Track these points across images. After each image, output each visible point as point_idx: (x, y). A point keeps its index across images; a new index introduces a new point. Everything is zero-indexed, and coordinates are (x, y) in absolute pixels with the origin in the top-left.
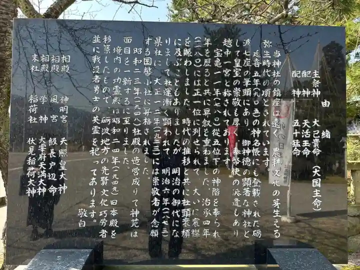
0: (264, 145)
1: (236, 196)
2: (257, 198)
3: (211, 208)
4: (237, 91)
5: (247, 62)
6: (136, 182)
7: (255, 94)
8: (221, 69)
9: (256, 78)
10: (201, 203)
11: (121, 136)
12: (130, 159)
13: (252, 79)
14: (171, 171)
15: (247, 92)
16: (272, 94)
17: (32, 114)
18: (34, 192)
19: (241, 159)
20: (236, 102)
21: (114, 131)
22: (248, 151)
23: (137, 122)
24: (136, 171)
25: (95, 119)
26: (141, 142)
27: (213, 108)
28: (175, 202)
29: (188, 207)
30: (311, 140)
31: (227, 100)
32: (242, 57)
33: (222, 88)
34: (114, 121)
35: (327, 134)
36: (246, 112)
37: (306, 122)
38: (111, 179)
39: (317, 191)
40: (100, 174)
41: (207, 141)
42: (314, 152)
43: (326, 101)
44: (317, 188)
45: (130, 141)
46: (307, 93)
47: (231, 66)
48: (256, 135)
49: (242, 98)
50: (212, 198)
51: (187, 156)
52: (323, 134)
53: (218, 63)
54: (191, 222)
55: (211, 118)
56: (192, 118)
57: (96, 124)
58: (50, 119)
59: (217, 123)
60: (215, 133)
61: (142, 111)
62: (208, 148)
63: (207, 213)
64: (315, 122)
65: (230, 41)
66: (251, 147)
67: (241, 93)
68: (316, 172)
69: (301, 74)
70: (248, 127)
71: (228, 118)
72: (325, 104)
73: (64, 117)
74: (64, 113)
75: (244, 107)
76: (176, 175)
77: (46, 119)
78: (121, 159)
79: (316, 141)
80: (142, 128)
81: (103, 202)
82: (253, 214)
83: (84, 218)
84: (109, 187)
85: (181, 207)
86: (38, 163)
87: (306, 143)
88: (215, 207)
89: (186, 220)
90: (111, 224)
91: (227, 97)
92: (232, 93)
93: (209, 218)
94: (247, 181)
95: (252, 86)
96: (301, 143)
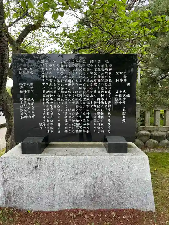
0: (105, 100)
1: (95, 118)
2: (102, 119)
3: (86, 123)
4: (95, 80)
5: (99, 69)
6: (59, 114)
7: (102, 81)
8: (89, 72)
9: (103, 75)
10: (82, 121)
11: (53, 97)
12: (57, 106)
13: (101, 76)
14: (71, 110)
15: (99, 81)
16: (108, 81)
17: (21, 90)
18: (23, 117)
19: (97, 105)
20: (95, 84)
21: (51, 95)
22: (99, 102)
23: (59, 92)
24: (59, 110)
25: (44, 91)
26: (61, 100)
27: (86, 87)
28: (73, 121)
29: (78, 122)
30: (122, 98)
31: (92, 84)
32: (97, 67)
33: (90, 79)
34: (50, 92)
35: (128, 96)
36: (99, 88)
37: (121, 92)
38: (50, 113)
39: (124, 116)
40: (46, 111)
41: (84, 99)
42: (123, 102)
43: (129, 83)
44: (124, 115)
45: (56, 99)
46: (121, 80)
47: (93, 71)
48: (102, 97)
49: (97, 82)
50: (86, 119)
51: (77, 104)
52: (127, 95)
53: (88, 69)
54: (79, 128)
55: (86, 90)
56: (79, 91)
57: (44, 93)
58: (27, 92)
59: (88, 92)
60: (88, 96)
61: (60, 88)
62: (85, 102)
63: (84, 124)
64: (124, 91)
65: (93, 61)
66: (100, 101)
67: (97, 81)
68: (124, 109)
69: (119, 73)
70: (99, 94)
71: (92, 90)
72: (128, 84)
73: (32, 91)
74: (32, 89)
75: (98, 86)
76: (73, 111)
77: (26, 91)
78: (53, 106)
79: (124, 99)
80: (61, 94)
81: (48, 121)
82: (101, 125)
83: (41, 126)
84: (50, 115)
85: (75, 122)
86: (24, 107)
87: (120, 99)
88: (87, 122)
89: (77, 127)
90: (51, 128)
91: (92, 82)
92: (93, 81)
93: (85, 126)
94: (99, 113)
95: (101, 78)
96: (119, 99)
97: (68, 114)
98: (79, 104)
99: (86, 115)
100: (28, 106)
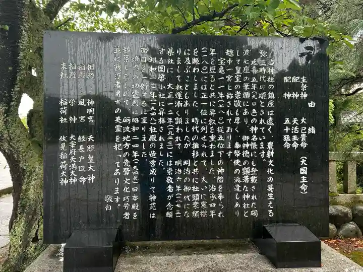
0: (261, 139)
1: (238, 183)
2: (254, 184)
3: (217, 193)
4: (238, 94)
5: (246, 69)
6: (153, 172)
7: (254, 96)
8: (224, 76)
9: (254, 83)
10: (208, 189)
11: (140, 133)
12: (147, 154)
13: (250, 84)
14: (183, 163)
15: (247, 95)
16: (267, 96)
17: (63, 116)
18: (66, 181)
19: (241, 152)
20: (237, 104)
21: (134, 129)
22: (247, 145)
23: (153, 122)
24: (153, 163)
25: (118, 119)
26: (157, 138)
27: (217, 109)
28: (186, 189)
29: (197, 192)
30: (299, 135)
31: (229, 102)
32: (242, 65)
33: (225, 91)
34: (133, 120)
35: (312, 130)
36: (246, 113)
37: (295, 121)
38: (132, 171)
39: (304, 177)
40: (122, 166)
41: (212, 137)
42: (302, 145)
43: (312, 102)
44: (304, 175)
45: (147, 138)
46: (296, 95)
47: (233, 73)
48: (254, 131)
49: (242, 99)
50: (217, 185)
51: (196, 150)
52: (309, 129)
53: (221, 70)
54: (200, 205)
55: (216, 117)
56: (200, 118)
57: (118, 123)
58: (78, 119)
59: (221, 121)
60: (220, 130)
61: (158, 112)
62: (214, 143)
63: (213, 197)
64: (303, 120)
65: (231, 51)
66: (250, 142)
67: (242, 96)
68: (303, 161)
69: (291, 80)
70: (247, 125)
71: (230, 117)
72: (311, 105)
73: (90, 118)
74: (91, 115)
75: (244, 108)
76: (186, 166)
77: (75, 119)
78: (140, 152)
79: (303, 136)
80: (158, 126)
81: (126, 190)
82: (251, 197)
83: (110, 203)
84: (131, 175)
85: (191, 192)
86: (69, 157)
87: (295, 138)
88: (219, 192)
89: (195, 204)
90: (133, 207)
91: (229, 99)
92: (234, 95)
93: (215, 201)
94: (246, 170)
95: (250, 90)
96: (291, 138)
97: (173, 172)
98: (200, 150)
99: (217, 175)
100: (78, 155)
